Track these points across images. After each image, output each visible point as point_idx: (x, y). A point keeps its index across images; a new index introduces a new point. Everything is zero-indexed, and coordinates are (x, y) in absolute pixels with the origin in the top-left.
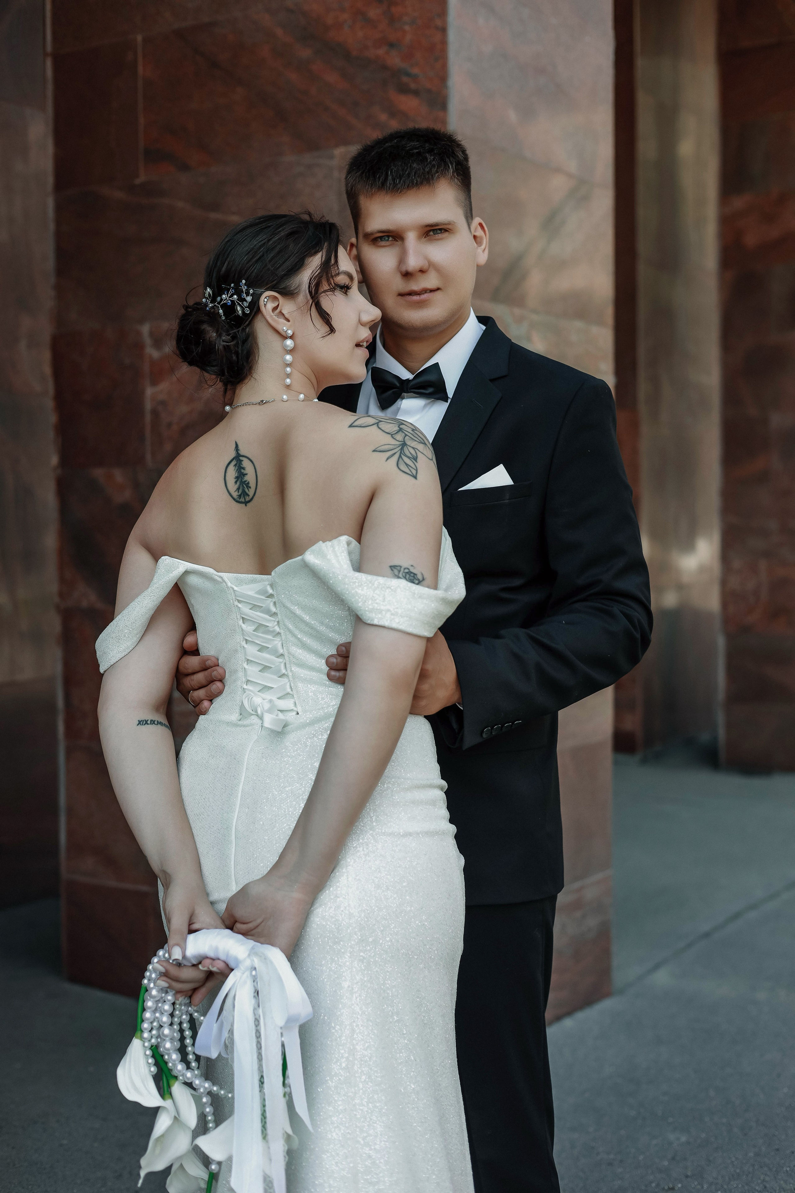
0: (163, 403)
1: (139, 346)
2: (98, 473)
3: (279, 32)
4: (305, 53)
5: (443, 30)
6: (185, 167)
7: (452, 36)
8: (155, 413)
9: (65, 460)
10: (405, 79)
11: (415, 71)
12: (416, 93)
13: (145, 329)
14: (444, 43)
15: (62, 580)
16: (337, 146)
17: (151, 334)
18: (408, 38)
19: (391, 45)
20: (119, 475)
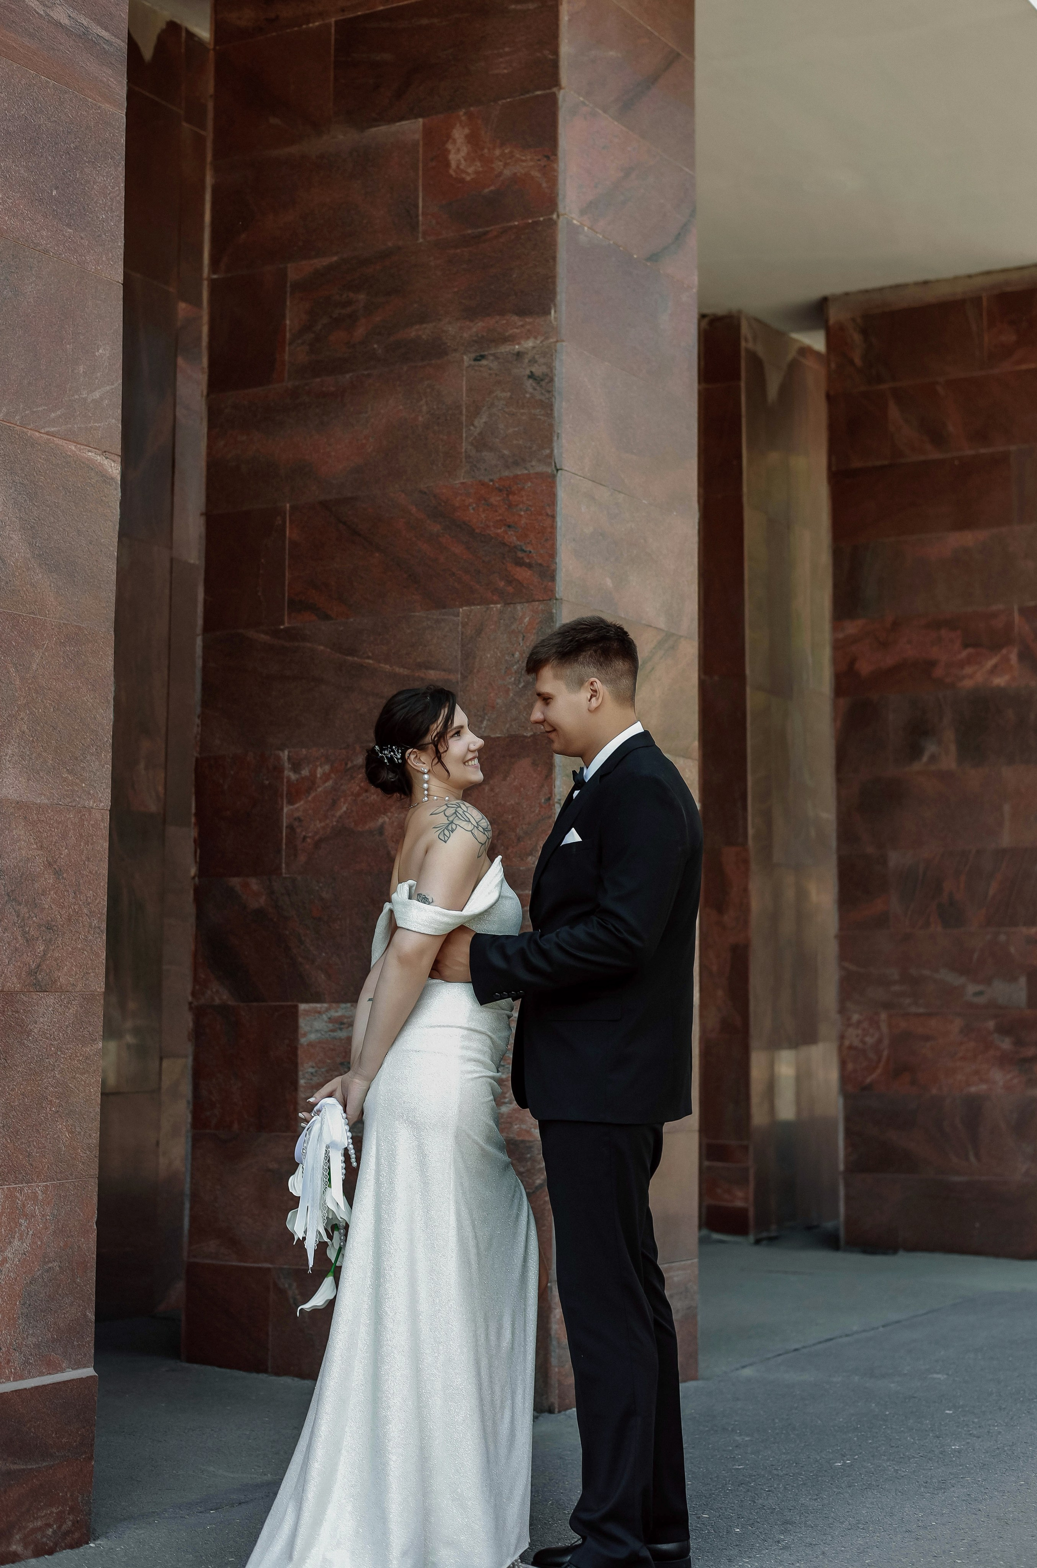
0: (299, 819)
1: (279, 770)
2: (235, 882)
3: (414, 510)
4: (436, 528)
5: (553, 517)
6: (327, 617)
7: (560, 522)
8: (291, 827)
9: (203, 871)
10: (520, 554)
11: (529, 548)
12: (529, 566)
13: (285, 755)
14: (553, 527)
15: (196, 980)
16: (461, 606)
17: (289, 758)
18: (523, 521)
19: (509, 526)
20: (254, 884)
